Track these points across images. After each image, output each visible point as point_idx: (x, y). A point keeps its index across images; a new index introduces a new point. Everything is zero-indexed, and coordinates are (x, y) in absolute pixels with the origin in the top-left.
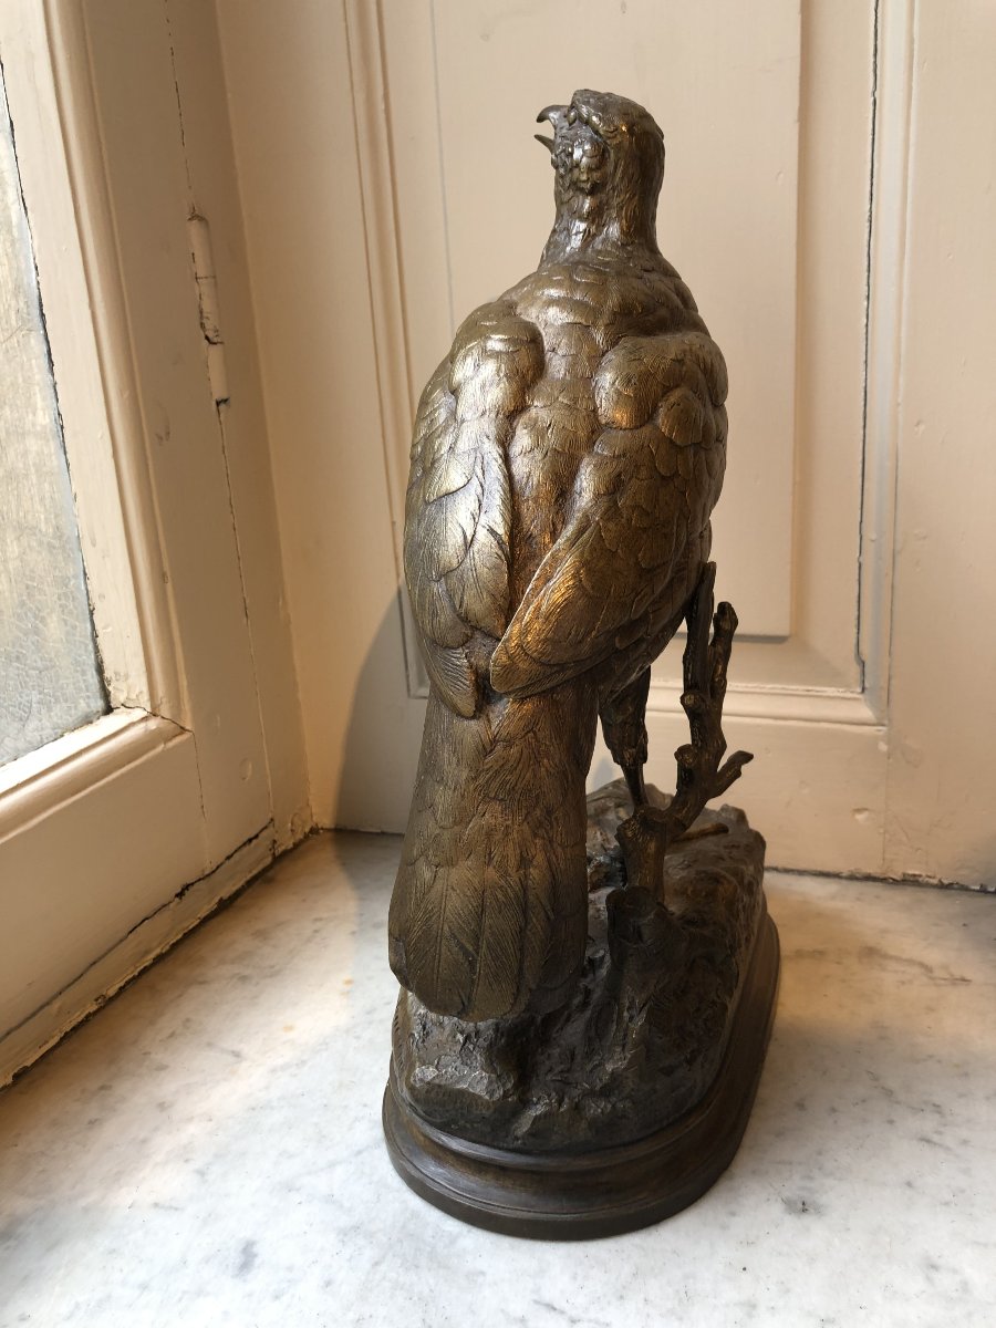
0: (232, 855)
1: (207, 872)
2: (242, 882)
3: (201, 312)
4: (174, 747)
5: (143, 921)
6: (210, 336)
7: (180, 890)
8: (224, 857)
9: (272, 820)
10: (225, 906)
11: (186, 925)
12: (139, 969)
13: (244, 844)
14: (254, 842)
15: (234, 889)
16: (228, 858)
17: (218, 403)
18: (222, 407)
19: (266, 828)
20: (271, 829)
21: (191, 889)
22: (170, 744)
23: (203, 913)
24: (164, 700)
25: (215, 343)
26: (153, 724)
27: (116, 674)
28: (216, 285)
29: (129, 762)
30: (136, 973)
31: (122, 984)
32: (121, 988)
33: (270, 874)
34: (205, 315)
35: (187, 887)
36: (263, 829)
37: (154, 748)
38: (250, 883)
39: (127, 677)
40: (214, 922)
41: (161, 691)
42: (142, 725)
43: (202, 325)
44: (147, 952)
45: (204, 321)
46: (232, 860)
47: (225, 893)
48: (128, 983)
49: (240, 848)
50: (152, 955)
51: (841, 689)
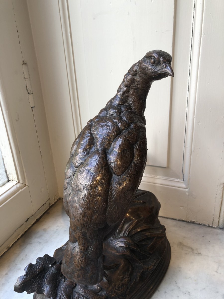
0: (39, 209)
1: (33, 214)
2: (42, 214)
3: (26, 87)
4: (23, 190)
5: (17, 229)
6: (29, 92)
7: (26, 220)
8: (37, 210)
9: (49, 199)
10: (38, 221)
11: (28, 226)
12: (17, 239)
13: (42, 206)
14: (45, 205)
15: (40, 216)
16: (38, 210)
17: (32, 108)
18: (33, 108)
19: (48, 201)
20: (49, 201)
21: (29, 219)
22: (23, 189)
23: (33, 223)
24: (21, 179)
25: (30, 94)
26: (18, 185)
27: (10, 173)
28: (30, 79)
29: (12, 196)
30: (16, 240)
31: (13, 243)
32: (13, 244)
33: (49, 211)
34: (27, 87)
35: (28, 219)
36: (47, 201)
37: (18, 191)
38: (44, 214)
39: (12, 174)
40: (35, 225)
41: (20, 178)
42: (16, 186)
43: (27, 90)
44: (19, 235)
45: (27, 89)
46: (39, 210)
47: (38, 217)
48: (14, 243)
49: (41, 207)
50: (20, 235)
51: (178, 179)
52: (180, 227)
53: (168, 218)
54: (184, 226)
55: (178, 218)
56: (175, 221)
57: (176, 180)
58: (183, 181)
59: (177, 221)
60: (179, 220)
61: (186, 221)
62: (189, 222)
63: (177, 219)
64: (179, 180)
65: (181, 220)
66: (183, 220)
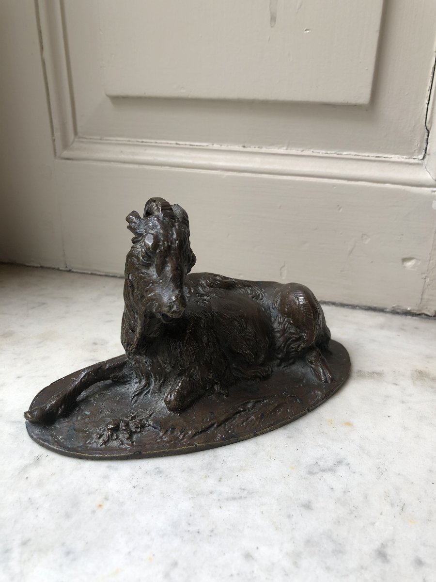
51: (404, 157)
52: (402, 329)
53: (353, 307)
54: (416, 328)
55: (389, 306)
56: (382, 314)
57: (395, 158)
58: (420, 162)
59: (389, 316)
60: (394, 312)
61: (419, 315)
62: (428, 316)
63: (388, 310)
64: (406, 158)
65: (399, 311)
66: (409, 309)
